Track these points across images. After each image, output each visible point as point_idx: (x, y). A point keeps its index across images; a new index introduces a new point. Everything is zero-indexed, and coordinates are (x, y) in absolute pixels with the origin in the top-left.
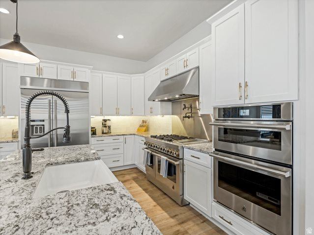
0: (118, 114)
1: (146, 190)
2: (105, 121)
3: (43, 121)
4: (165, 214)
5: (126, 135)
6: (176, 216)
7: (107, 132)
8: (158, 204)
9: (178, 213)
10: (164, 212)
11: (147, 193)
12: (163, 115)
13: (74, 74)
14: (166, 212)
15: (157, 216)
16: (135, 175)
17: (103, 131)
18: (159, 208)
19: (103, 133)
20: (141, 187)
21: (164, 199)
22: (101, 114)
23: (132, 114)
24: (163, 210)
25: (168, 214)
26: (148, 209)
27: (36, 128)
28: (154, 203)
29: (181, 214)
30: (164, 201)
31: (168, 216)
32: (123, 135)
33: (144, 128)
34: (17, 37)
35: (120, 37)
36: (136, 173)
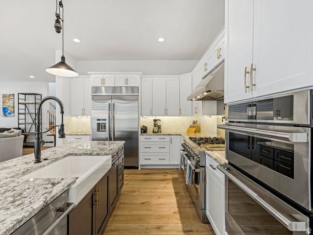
0: (166, 114)
1: (177, 194)
2: (155, 121)
3: (105, 120)
4: (180, 225)
5: (172, 135)
6: (190, 231)
7: (157, 131)
8: (180, 212)
9: (195, 229)
10: (180, 222)
11: (176, 196)
12: (210, 115)
13: (127, 80)
14: (182, 223)
15: (170, 225)
16: (176, 176)
17: (153, 130)
18: (178, 216)
19: (153, 132)
20: (174, 189)
21: (189, 208)
22: (152, 115)
23: (180, 114)
24: (181, 220)
25: (183, 227)
26: (167, 213)
27: (102, 125)
28: (176, 210)
29: (197, 231)
30: (188, 210)
31: (181, 229)
32: (169, 135)
33: (194, 129)
34: (63, 58)
35: (161, 40)
36: (179, 174)
